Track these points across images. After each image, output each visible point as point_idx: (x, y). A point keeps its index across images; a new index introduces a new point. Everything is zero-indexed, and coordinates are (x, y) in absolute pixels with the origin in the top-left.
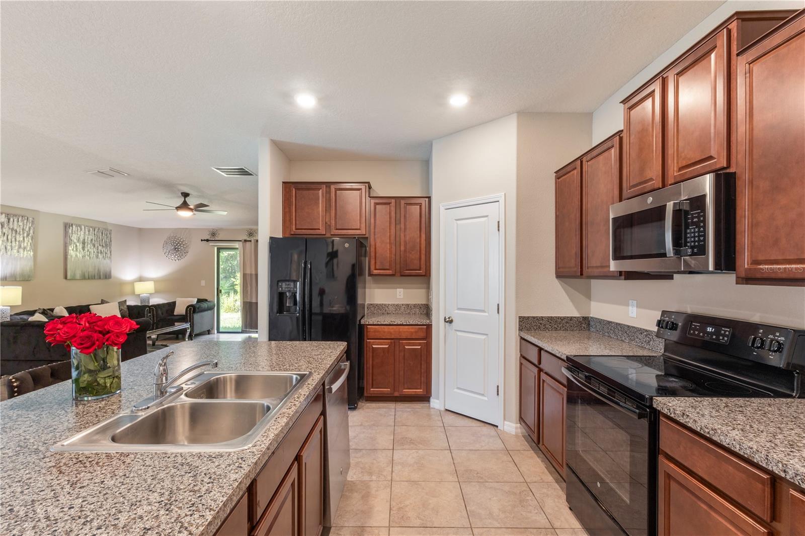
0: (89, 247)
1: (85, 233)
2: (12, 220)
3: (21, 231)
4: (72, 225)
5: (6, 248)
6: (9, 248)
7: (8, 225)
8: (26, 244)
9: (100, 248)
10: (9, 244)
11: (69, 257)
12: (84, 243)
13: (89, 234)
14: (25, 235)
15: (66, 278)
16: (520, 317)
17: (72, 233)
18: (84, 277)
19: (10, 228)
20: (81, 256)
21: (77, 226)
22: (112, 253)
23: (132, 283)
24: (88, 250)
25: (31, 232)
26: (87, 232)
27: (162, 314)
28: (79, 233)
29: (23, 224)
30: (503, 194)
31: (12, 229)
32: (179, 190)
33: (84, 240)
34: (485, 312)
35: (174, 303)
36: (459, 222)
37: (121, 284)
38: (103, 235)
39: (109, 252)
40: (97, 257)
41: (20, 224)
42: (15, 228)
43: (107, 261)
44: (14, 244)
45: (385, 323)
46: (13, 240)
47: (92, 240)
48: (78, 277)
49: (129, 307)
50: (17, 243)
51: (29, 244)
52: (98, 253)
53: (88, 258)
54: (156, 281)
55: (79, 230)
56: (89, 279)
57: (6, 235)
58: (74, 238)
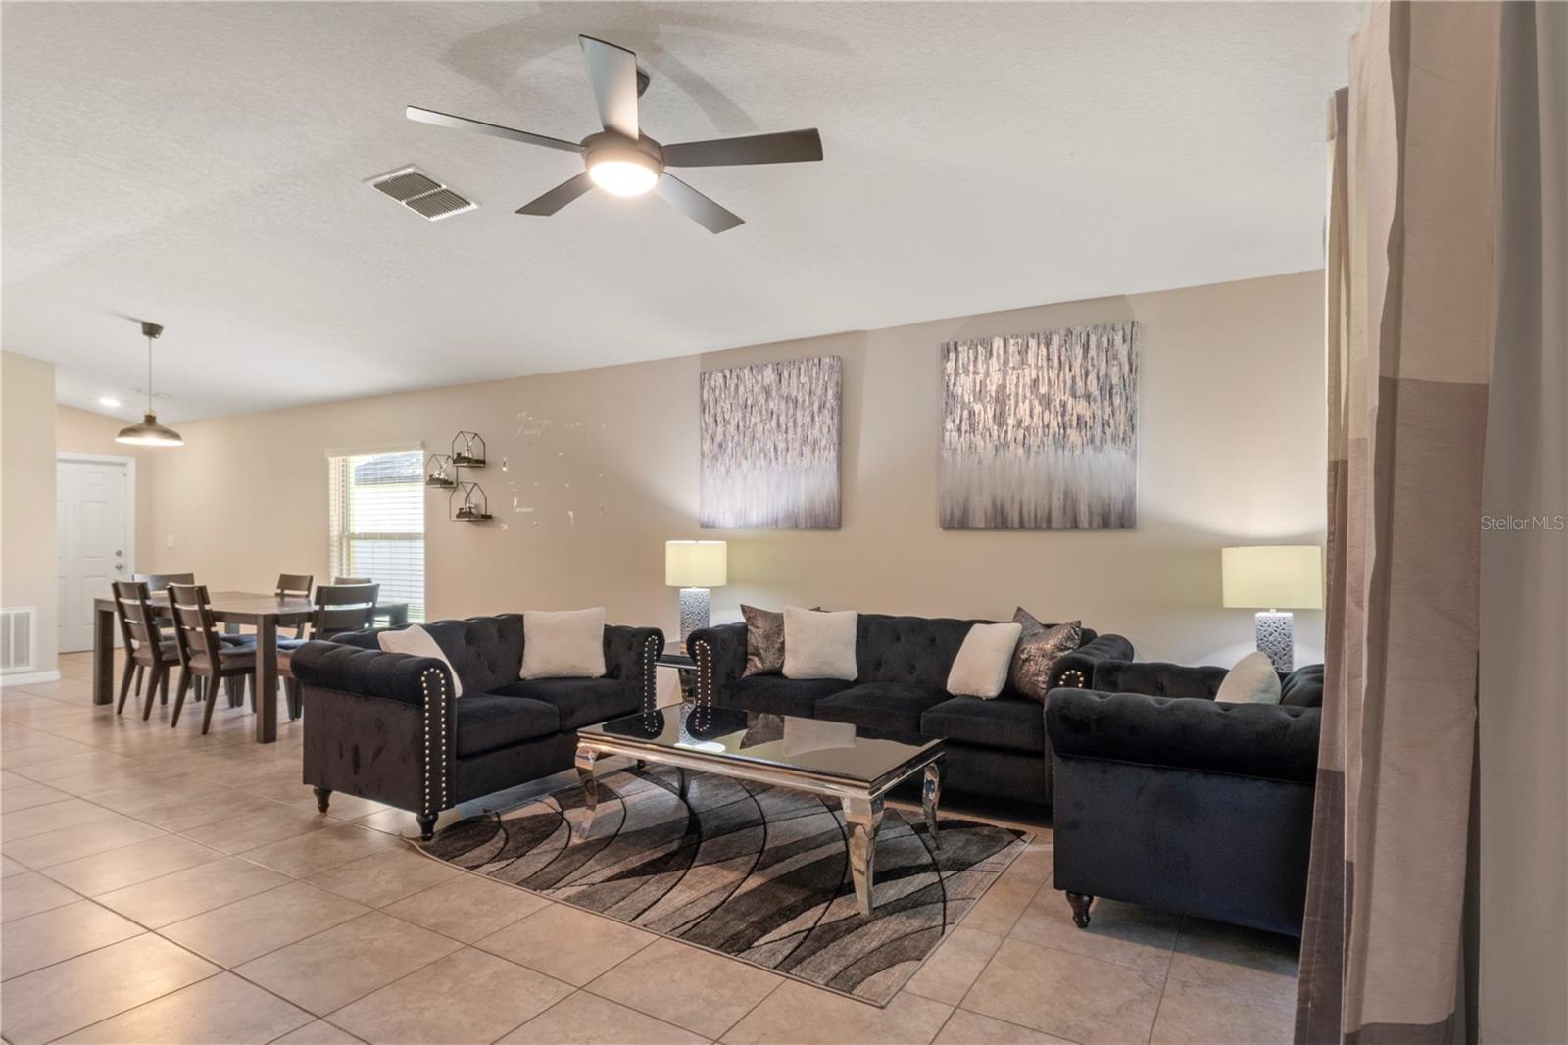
1: (1006, 362)
3: (807, 397)
4: (956, 345)
5: (775, 448)
8: (817, 433)
9: (1076, 407)
10: (782, 436)
11: (946, 453)
12: (1001, 398)
13: (1023, 362)
14: (816, 407)
17: (957, 374)
19: (783, 398)
20: (990, 446)
21: (973, 346)
24: (1020, 422)
26: (1016, 359)
28: (981, 369)
29: (811, 378)
31: (788, 399)
33: (1003, 387)
38: (1092, 352)
39: (1121, 417)
40: (1062, 442)
41: (803, 378)
42: (794, 393)
44: (790, 435)
46: (791, 424)
50: (799, 430)
51: (825, 431)
52: (1065, 426)
53: (1021, 451)
55: (981, 358)
57: (775, 415)
58: (964, 386)
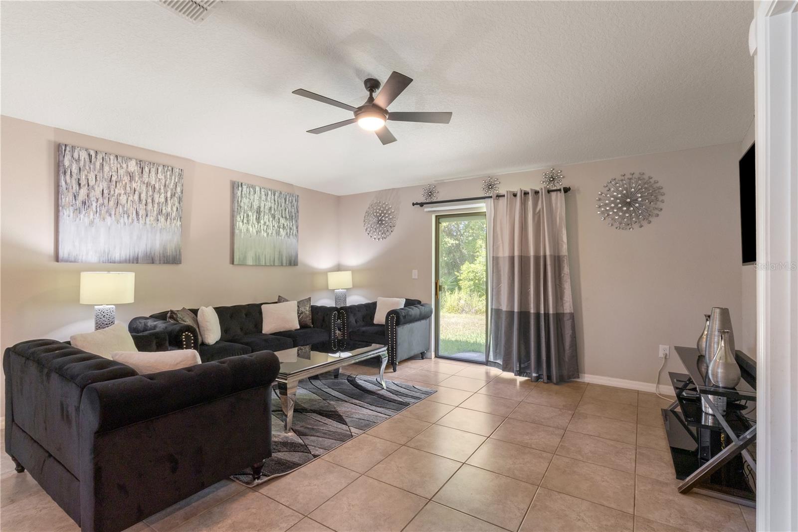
0: (266, 218)
1: (260, 197)
2: (146, 169)
3: (162, 188)
4: (242, 184)
5: (137, 213)
6: (142, 212)
7: (141, 177)
8: (169, 209)
9: (282, 221)
10: (142, 206)
11: (237, 231)
12: (259, 212)
13: (266, 199)
14: (169, 195)
15: (232, 262)
17: (242, 197)
18: (258, 264)
19: (144, 183)
20: (254, 231)
21: (249, 186)
22: (299, 228)
23: (325, 273)
24: (265, 223)
25: (179, 189)
26: (264, 197)
27: (356, 322)
28: (252, 197)
29: (165, 177)
31: (148, 185)
33: (260, 207)
35: (374, 305)
37: (313, 273)
38: (287, 203)
39: (295, 228)
40: (278, 233)
41: (160, 176)
42: (153, 183)
43: (293, 240)
44: (150, 206)
46: (150, 200)
47: (271, 208)
48: (250, 262)
49: (315, 310)
50: (156, 206)
51: (175, 209)
52: (279, 227)
53: (265, 235)
54: (354, 271)
55: (252, 193)
56: (266, 265)
57: (137, 192)
58: (245, 203)
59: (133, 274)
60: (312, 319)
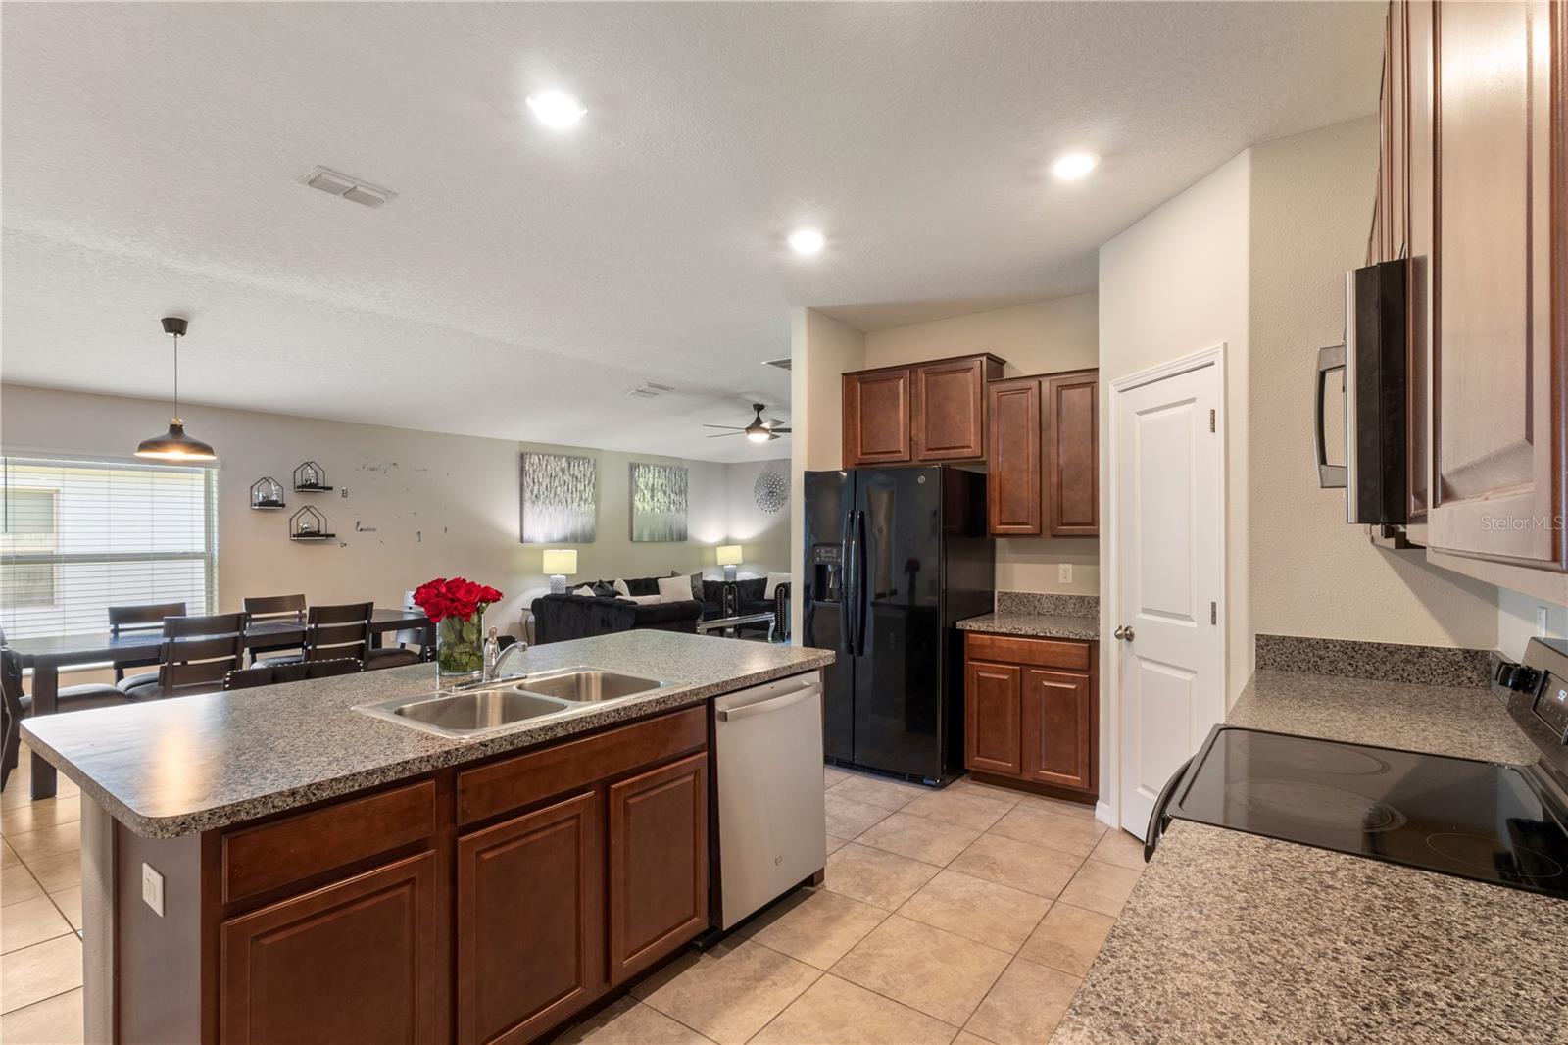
0: (659, 495)
1: (654, 475)
2: (572, 464)
3: (582, 477)
4: (639, 465)
5: (567, 501)
6: (570, 500)
7: (569, 471)
8: (587, 495)
9: (673, 496)
10: (570, 495)
11: (635, 510)
12: (652, 490)
13: (659, 476)
14: (587, 482)
15: (631, 539)
16: (1259, 637)
17: (639, 477)
18: (652, 540)
19: (571, 475)
20: (649, 509)
21: (644, 466)
22: (688, 503)
23: (714, 547)
24: (658, 500)
25: (593, 477)
26: (656, 475)
27: (747, 596)
28: (647, 477)
29: (585, 468)
30: (1221, 345)
31: (573, 476)
32: (749, 402)
33: (653, 485)
34: (1192, 620)
35: (766, 580)
36: (1143, 417)
37: (702, 548)
38: (677, 477)
39: (684, 502)
40: (669, 509)
41: (582, 468)
42: (576, 474)
43: (682, 515)
44: (575, 495)
45: (1001, 631)
46: (574, 489)
47: (662, 485)
48: (645, 539)
49: (705, 583)
50: (578, 493)
51: (591, 495)
52: (670, 503)
53: (658, 511)
54: (744, 545)
55: (647, 472)
56: (659, 541)
57: (566, 484)
58: (641, 483)
59: (576, 552)
60: (705, 593)
